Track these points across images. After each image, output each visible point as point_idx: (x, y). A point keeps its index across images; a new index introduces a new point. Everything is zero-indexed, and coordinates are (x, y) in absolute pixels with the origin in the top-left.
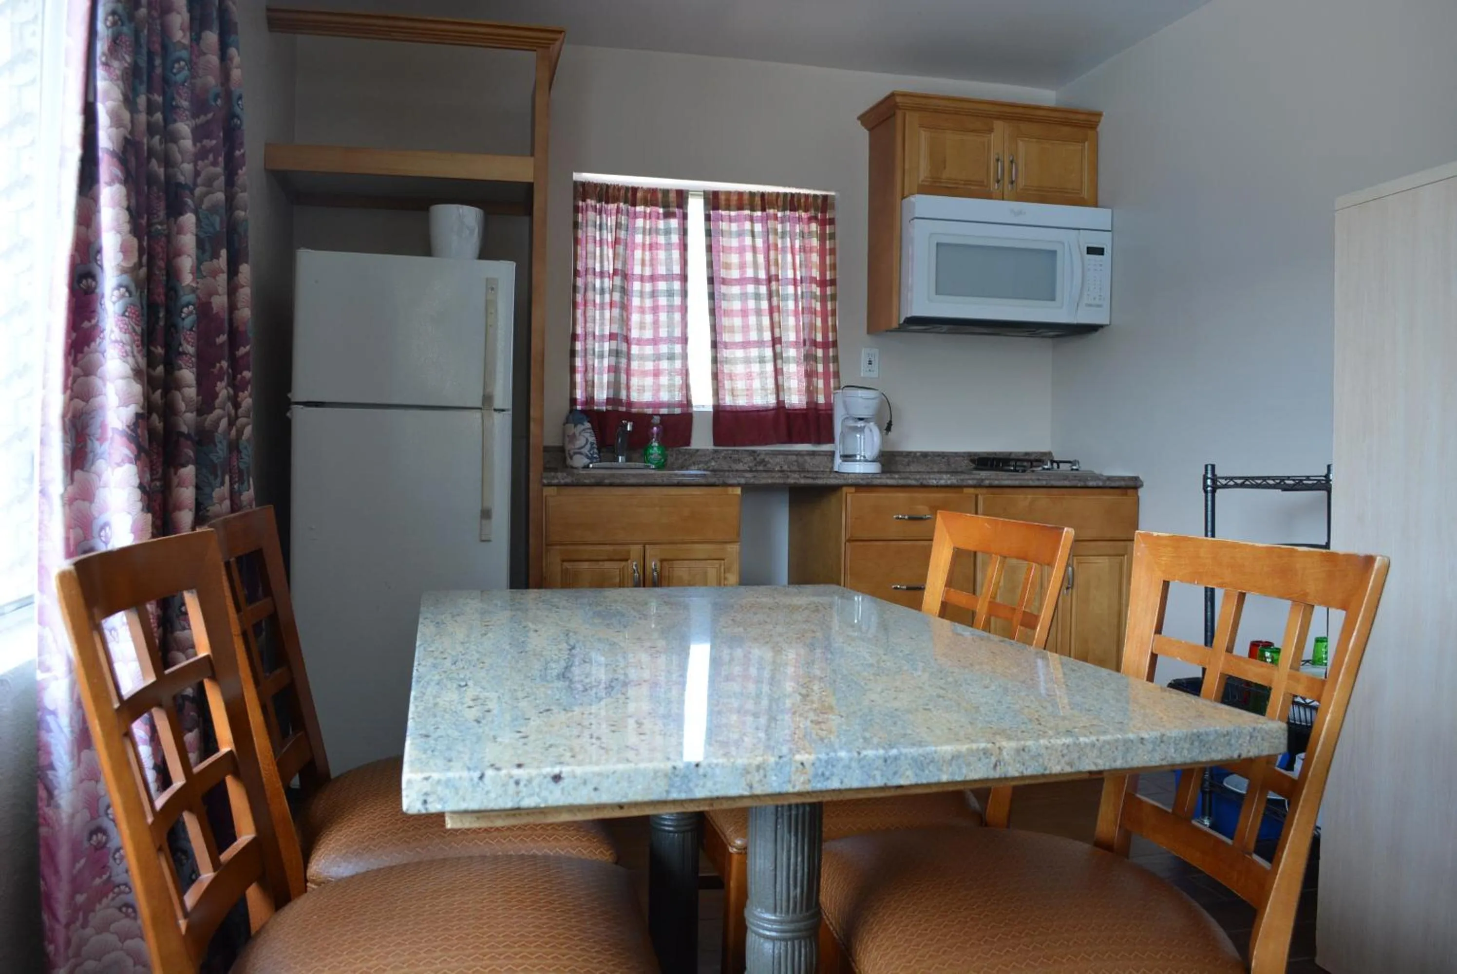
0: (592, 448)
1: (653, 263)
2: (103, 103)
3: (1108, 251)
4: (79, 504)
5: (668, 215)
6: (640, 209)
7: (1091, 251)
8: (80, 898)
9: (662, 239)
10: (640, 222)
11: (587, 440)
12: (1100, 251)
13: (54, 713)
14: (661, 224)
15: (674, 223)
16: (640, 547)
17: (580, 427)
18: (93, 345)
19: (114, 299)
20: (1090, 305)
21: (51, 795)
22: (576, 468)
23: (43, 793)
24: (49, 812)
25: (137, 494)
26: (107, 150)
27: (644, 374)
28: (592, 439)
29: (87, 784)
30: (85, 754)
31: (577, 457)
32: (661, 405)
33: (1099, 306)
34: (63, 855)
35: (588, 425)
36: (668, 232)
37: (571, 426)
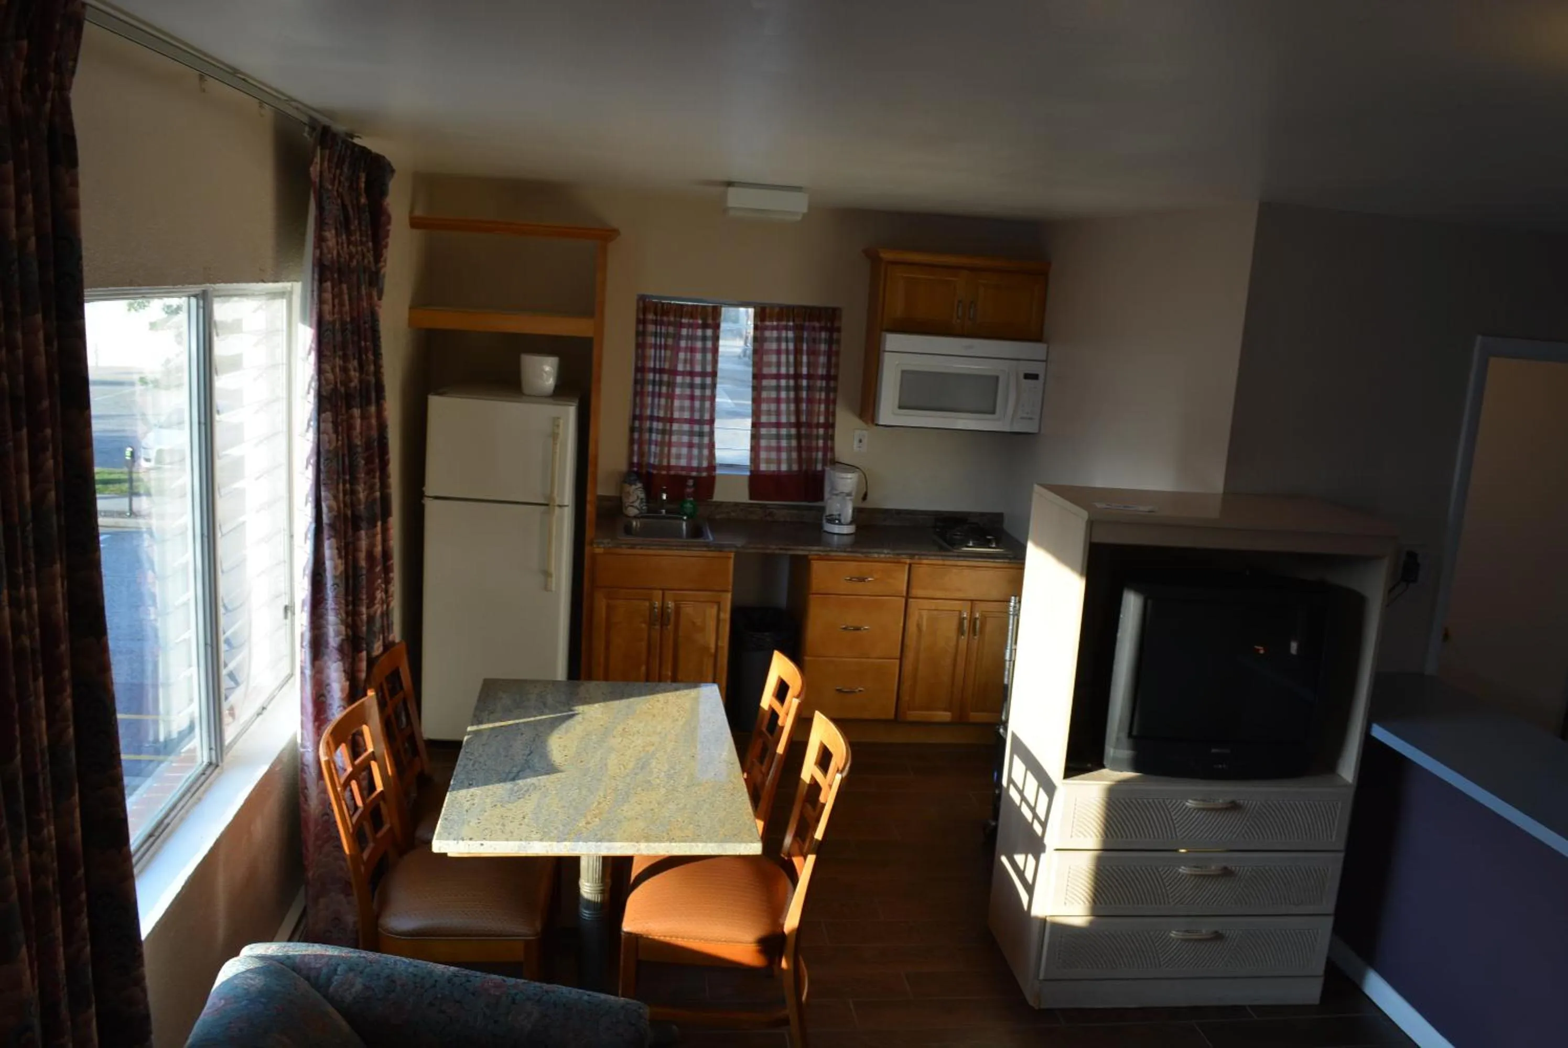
0: (642, 502)
1: (692, 362)
2: (325, 502)
3: (1042, 377)
4: (318, 676)
5: (705, 326)
6: (684, 321)
7: (1027, 376)
8: (319, 843)
9: (699, 344)
10: (684, 332)
11: (638, 497)
12: (1035, 377)
13: (307, 766)
14: (699, 332)
15: (709, 332)
16: (660, 592)
17: (634, 487)
18: (323, 605)
19: (332, 590)
20: (1022, 418)
21: (306, 800)
22: (629, 517)
23: (302, 799)
24: (305, 807)
25: (343, 674)
26: (327, 524)
27: (680, 445)
28: (642, 496)
29: (322, 795)
30: (321, 782)
31: (630, 508)
32: (692, 469)
33: (1031, 419)
34: (312, 826)
35: (639, 485)
36: (704, 338)
37: (626, 485)
